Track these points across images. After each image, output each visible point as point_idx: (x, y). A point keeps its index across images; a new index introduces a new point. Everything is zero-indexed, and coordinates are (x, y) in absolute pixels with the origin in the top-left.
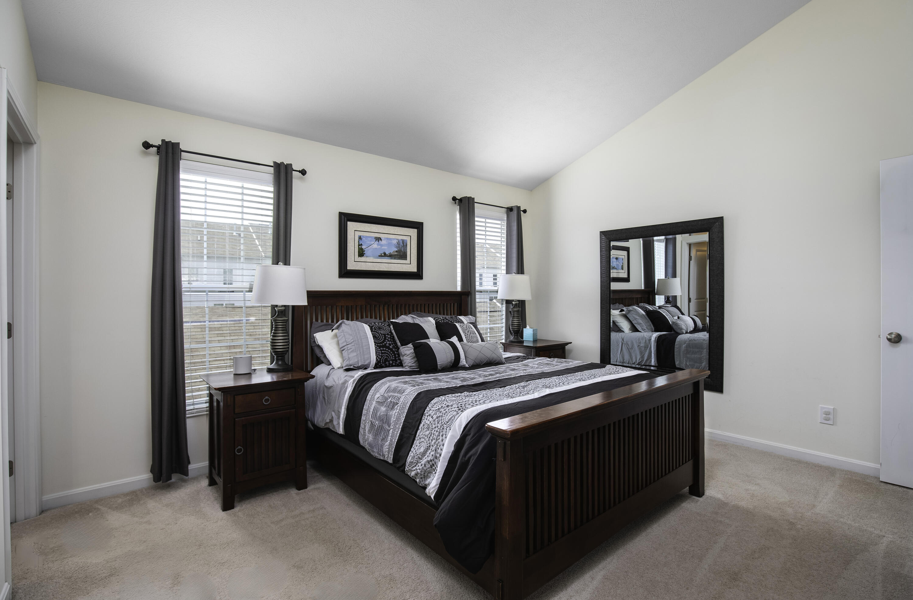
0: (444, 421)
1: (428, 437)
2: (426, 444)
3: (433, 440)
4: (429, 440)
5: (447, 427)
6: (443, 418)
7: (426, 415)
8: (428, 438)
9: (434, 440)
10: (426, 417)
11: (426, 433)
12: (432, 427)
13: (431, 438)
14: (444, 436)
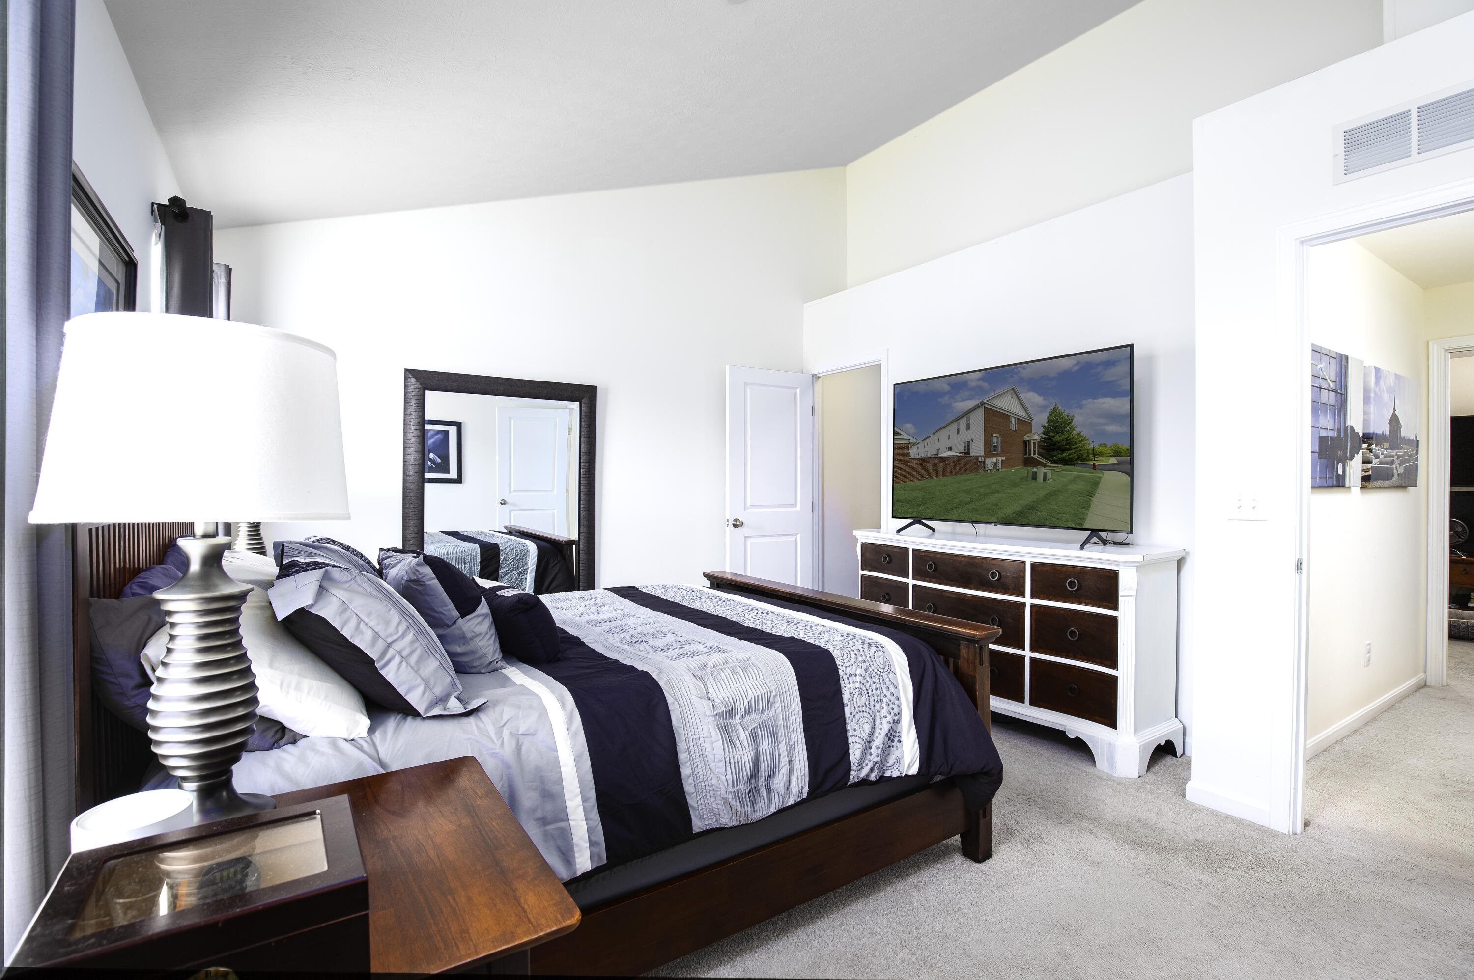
0: (878, 670)
1: (866, 706)
2: (869, 716)
3: (876, 704)
4: (870, 709)
5: (888, 674)
6: (872, 666)
7: (845, 677)
8: (868, 706)
9: (878, 703)
10: (846, 681)
11: (861, 701)
12: (866, 687)
13: (872, 703)
14: (891, 687)
